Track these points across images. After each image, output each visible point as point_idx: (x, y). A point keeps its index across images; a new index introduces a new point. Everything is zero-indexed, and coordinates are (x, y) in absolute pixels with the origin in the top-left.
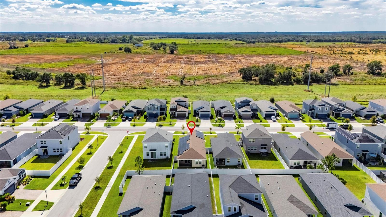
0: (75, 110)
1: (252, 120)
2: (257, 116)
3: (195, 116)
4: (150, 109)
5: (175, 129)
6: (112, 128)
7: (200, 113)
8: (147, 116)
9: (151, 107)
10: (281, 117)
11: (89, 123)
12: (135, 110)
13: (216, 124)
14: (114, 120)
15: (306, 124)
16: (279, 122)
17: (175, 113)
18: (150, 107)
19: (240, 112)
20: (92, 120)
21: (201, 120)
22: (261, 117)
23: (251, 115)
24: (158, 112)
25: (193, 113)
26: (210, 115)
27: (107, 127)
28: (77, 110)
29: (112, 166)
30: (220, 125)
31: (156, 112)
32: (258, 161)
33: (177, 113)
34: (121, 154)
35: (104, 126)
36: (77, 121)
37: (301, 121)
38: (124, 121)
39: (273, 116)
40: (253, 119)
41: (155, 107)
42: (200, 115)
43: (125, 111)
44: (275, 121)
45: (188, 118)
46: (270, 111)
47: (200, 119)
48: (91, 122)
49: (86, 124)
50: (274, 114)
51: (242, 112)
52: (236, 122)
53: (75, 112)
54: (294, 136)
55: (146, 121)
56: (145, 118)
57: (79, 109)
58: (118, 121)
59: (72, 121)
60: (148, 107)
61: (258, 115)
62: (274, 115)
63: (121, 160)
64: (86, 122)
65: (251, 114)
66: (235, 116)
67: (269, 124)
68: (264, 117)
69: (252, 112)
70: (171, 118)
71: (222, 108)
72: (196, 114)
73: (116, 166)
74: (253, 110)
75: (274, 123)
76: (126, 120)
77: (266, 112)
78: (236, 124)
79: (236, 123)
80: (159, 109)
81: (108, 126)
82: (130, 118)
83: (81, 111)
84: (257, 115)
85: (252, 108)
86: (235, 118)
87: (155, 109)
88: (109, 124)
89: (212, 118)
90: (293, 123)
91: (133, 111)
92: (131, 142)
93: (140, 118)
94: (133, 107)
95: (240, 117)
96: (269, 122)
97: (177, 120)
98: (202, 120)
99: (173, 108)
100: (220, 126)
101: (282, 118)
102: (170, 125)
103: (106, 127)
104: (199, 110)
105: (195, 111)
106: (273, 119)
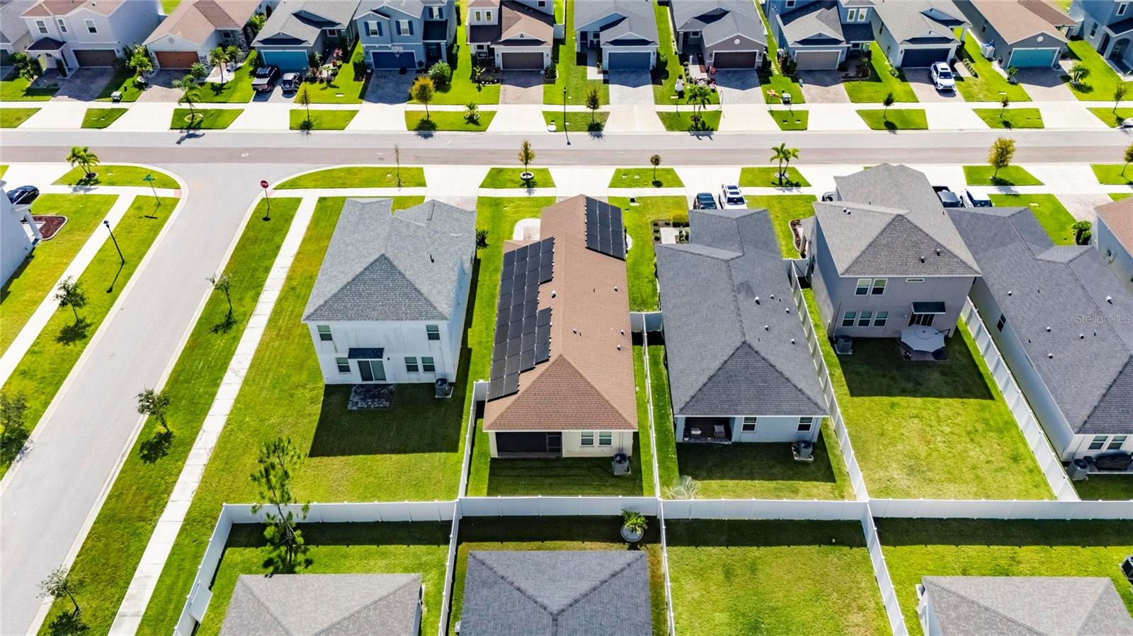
0: (37, 34)
1: (841, 88)
2: (866, 60)
3: (585, 64)
4: (375, 33)
5: (493, 152)
6: (210, 137)
7: (608, 50)
8: (369, 66)
9: (379, 24)
10: (972, 61)
11: (106, 105)
12: (310, 35)
13: (678, 114)
14: (218, 89)
15: (1090, 109)
16: (969, 97)
17: (491, 51)
18: (373, 25)
19: (790, 42)
20: (117, 89)
21: (610, 86)
22: (885, 63)
23: (841, 58)
24: (416, 46)
25: (573, 46)
26: (653, 60)
27: (185, 133)
28: (45, 35)
29: (167, 436)
30: (696, 118)
31: (405, 47)
32: (893, 405)
33: (500, 50)
34: (220, 341)
35: (169, 125)
36: (51, 91)
37: (1065, 87)
38: (262, 95)
39: (942, 66)
40: (847, 79)
41: (398, 23)
42: (606, 61)
43: (266, 41)
44: (947, 92)
45: (550, 77)
46: (933, 35)
47: (606, 82)
48: (115, 101)
49: (89, 112)
50: (947, 51)
51: (804, 42)
52: (770, 100)
53: (36, 46)
54: (1050, 198)
55: (363, 96)
56: (357, 79)
57: (53, 33)
58: (237, 95)
59: (30, 92)
60: (367, 25)
61: (874, 56)
62: (942, 55)
63: (218, 386)
64: (91, 98)
65: (839, 52)
66: (767, 64)
67: (923, 111)
68: (900, 64)
69: (844, 45)
70: (474, 78)
71: (708, 18)
72: (589, 51)
73: (187, 433)
74: (849, 30)
75: (947, 102)
76: (271, 91)
77: (913, 41)
78: (772, 112)
79: (775, 107)
80: (419, 30)
81: (189, 128)
82: (290, 82)
83: (69, 41)
84: (869, 54)
85: (848, 20)
86: (764, 75)
87: (399, 33)
88: (192, 111)
89: (658, 74)
90: (1030, 99)
91: (299, 42)
92: (278, 247)
93: (335, 74)
94: (303, 17)
95: (791, 69)
96: (922, 98)
97: (503, 87)
98: (614, 89)
99: (484, 21)
100: (697, 129)
101: (979, 66)
102: (472, 126)
103: (178, 134)
104: (603, 28)
105: (584, 35)
106: (940, 81)
